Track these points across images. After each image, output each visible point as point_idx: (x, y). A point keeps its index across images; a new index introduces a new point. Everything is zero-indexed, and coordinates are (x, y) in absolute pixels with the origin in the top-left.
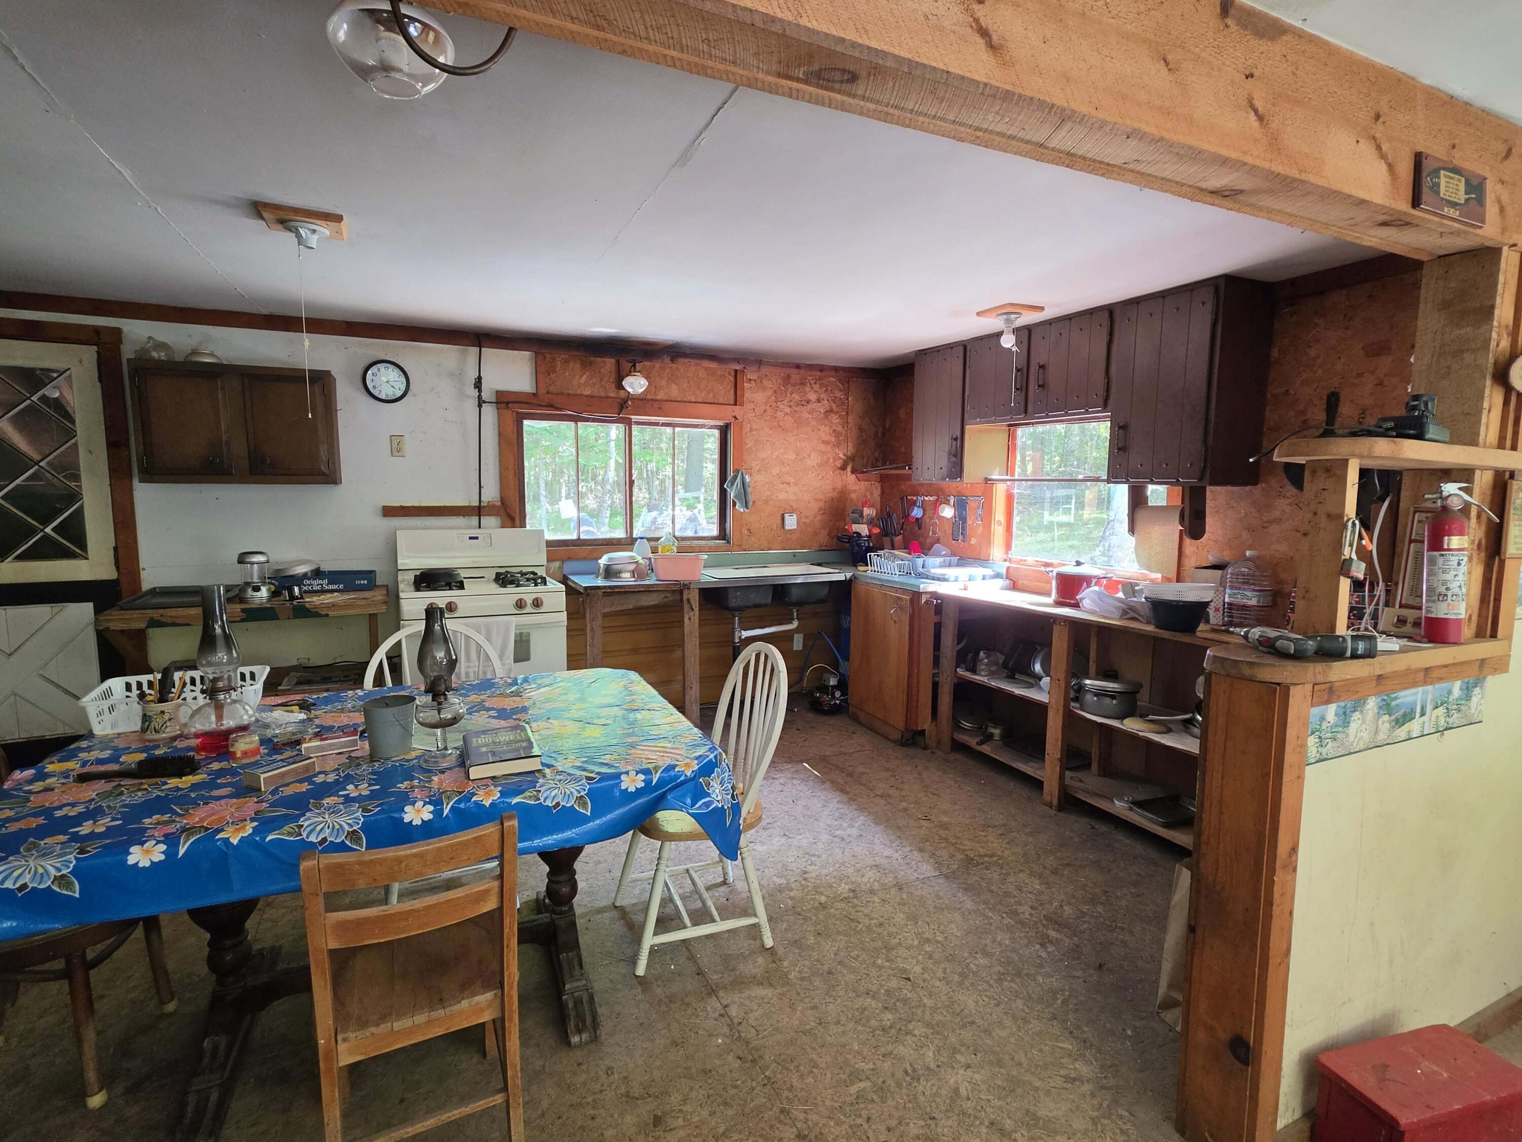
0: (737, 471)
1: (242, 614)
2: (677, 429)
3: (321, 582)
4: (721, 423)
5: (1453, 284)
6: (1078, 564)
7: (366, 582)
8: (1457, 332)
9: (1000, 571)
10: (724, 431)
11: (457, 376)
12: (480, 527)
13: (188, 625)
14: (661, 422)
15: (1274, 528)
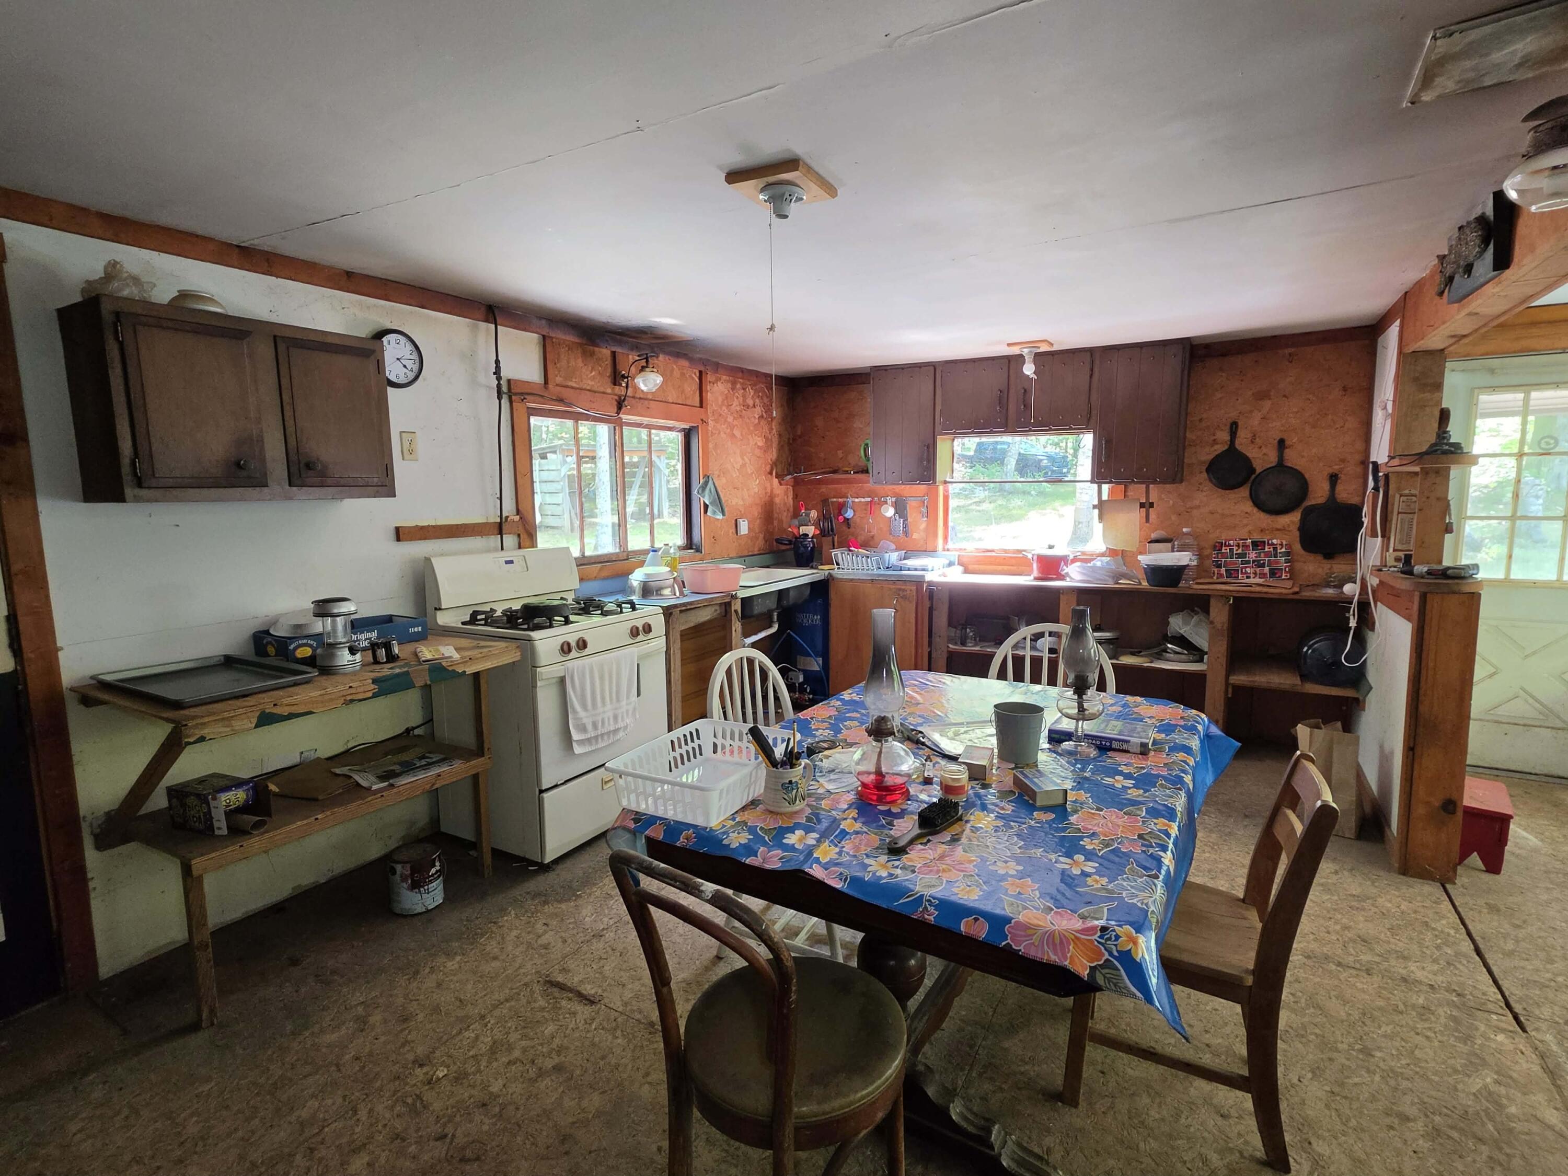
0: (707, 477)
1: (373, 686)
2: (653, 431)
3: (369, 635)
4: (686, 426)
5: (1419, 368)
6: (1051, 547)
7: (420, 628)
8: (1422, 395)
9: (952, 559)
10: (688, 435)
11: (470, 357)
12: (502, 549)
13: (311, 713)
14: (645, 423)
15: (1195, 512)
